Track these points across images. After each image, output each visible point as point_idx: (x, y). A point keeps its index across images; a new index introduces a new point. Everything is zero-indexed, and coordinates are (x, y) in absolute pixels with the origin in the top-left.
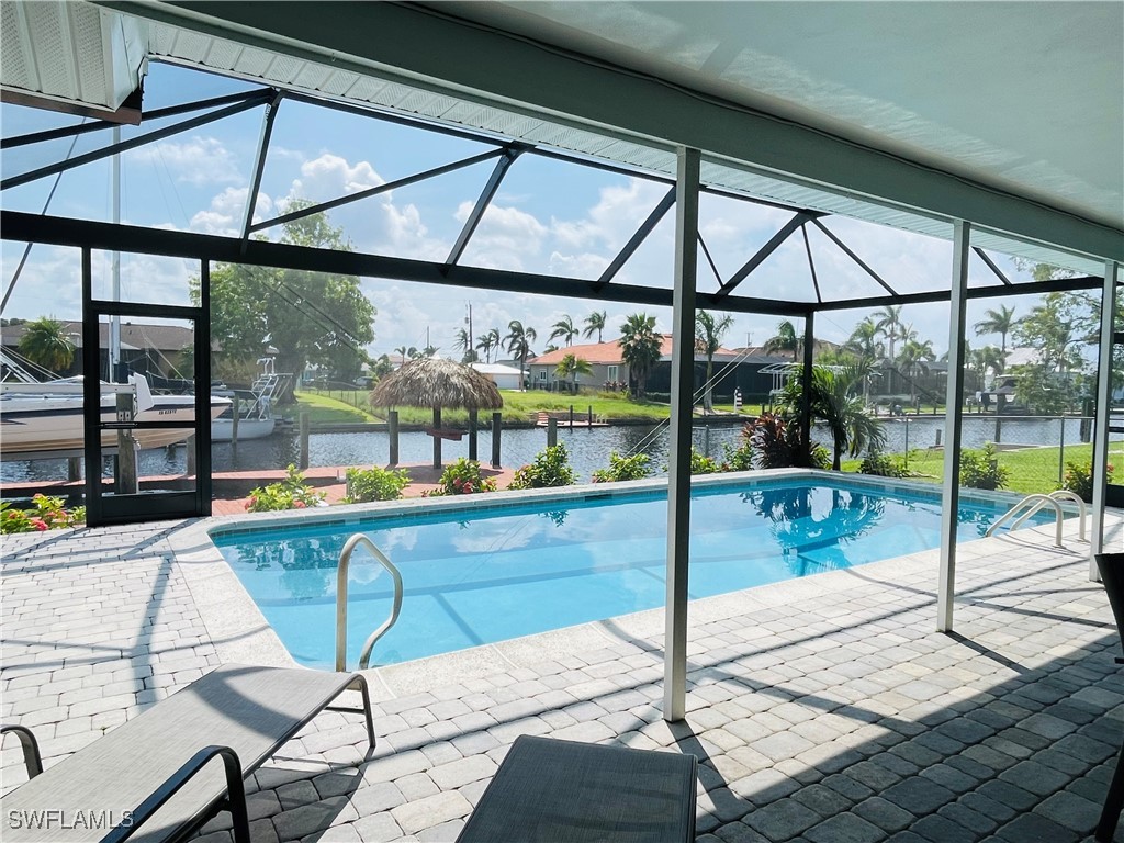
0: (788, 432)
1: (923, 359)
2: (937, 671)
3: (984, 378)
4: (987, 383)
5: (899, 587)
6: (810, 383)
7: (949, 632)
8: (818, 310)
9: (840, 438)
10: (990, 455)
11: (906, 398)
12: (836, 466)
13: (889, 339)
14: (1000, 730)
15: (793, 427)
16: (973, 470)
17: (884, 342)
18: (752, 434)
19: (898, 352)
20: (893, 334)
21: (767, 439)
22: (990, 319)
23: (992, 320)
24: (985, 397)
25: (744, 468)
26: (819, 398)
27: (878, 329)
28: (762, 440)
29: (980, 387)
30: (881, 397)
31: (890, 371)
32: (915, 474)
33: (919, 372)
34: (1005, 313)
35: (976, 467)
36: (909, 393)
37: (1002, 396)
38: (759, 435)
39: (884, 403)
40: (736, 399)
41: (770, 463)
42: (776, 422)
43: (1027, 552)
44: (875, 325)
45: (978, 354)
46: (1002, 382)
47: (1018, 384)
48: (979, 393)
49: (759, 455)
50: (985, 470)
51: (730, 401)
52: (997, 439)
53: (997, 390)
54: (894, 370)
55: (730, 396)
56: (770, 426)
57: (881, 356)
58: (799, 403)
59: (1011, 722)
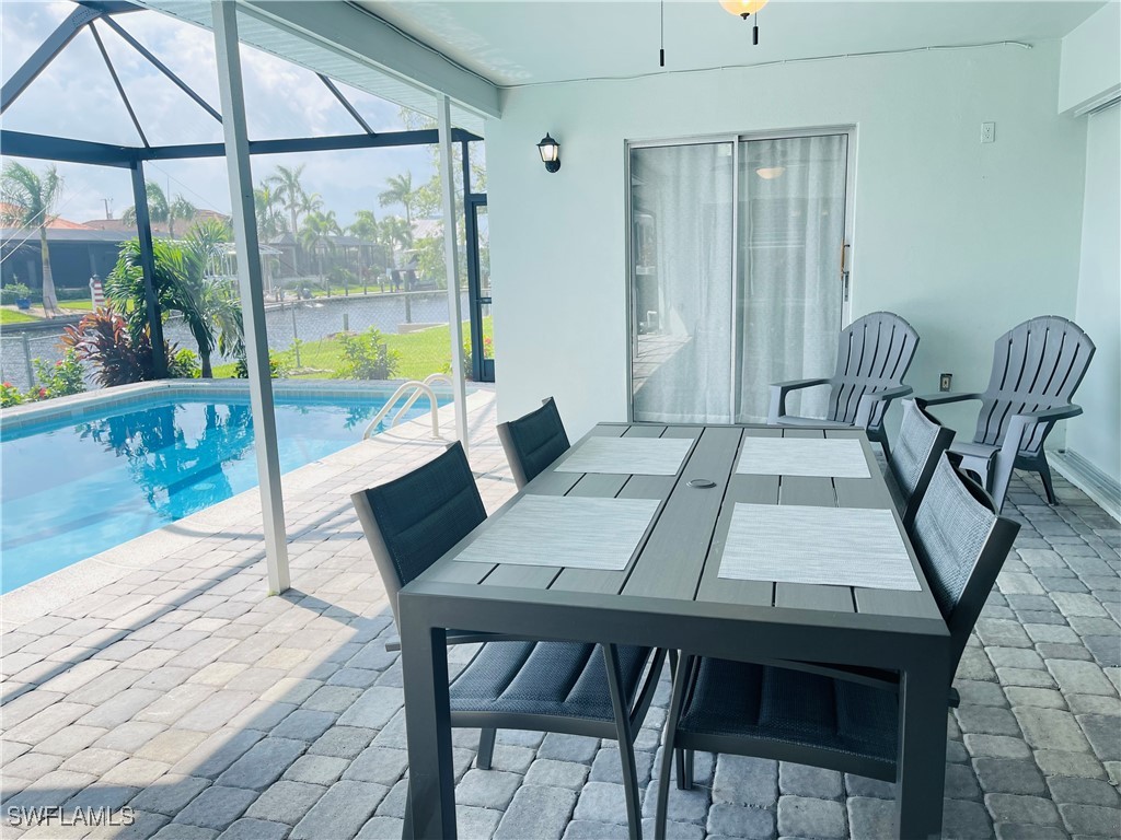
0: (133, 334)
1: (331, 234)
2: (252, 665)
3: (392, 253)
4: (397, 258)
5: (236, 537)
6: (151, 264)
7: (287, 592)
8: (147, 159)
9: (202, 335)
10: (376, 340)
11: (314, 279)
12: (207, 373)
13: (290, 210)
14: (315, 739)
15: (139, 326)
16: (362, 359)
17: (284, 213)
18: (78, 342)
19: (301, 225)
20: (293, 205)
21: (102, 346)
22: (391, 188)
23: (392, 188)
24: (396, 275)
25: (71, 391)
26: (169, 283)
27: (277, 197)
28: (95, 348)
29: (390, 264)
30: (287, 280)
31: (293, 249)
32: (307, 369)
33: (326, 248)
34: (405, 183)
35: (365, 355)
36: (317, 274)
37: (411, 274)
38: (91, 340)
39: (290, 287)
40: (93, 291)
41: (112, 379)
42: (114, 320)
43: (402, 452)
44: (272, 194)
45: (384, 226)
46: (410, 257)
47: (420, 258)
48: (389, 270)
49: (94, 369)
50: (376, 357)
51: (86, 295)
52: (409, 321)
53: (407, 267)
54: (298, 248)
55: (86, 289)
56: (105, 327)
57: (285, 231)
58: (140, 291)
59: (332, 718)
